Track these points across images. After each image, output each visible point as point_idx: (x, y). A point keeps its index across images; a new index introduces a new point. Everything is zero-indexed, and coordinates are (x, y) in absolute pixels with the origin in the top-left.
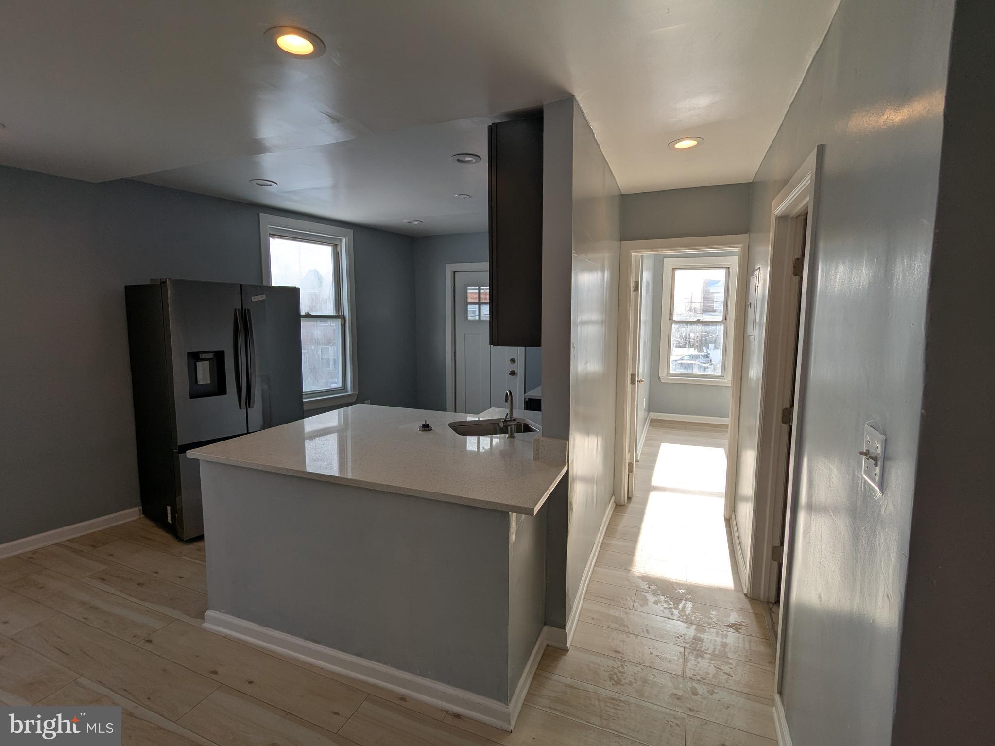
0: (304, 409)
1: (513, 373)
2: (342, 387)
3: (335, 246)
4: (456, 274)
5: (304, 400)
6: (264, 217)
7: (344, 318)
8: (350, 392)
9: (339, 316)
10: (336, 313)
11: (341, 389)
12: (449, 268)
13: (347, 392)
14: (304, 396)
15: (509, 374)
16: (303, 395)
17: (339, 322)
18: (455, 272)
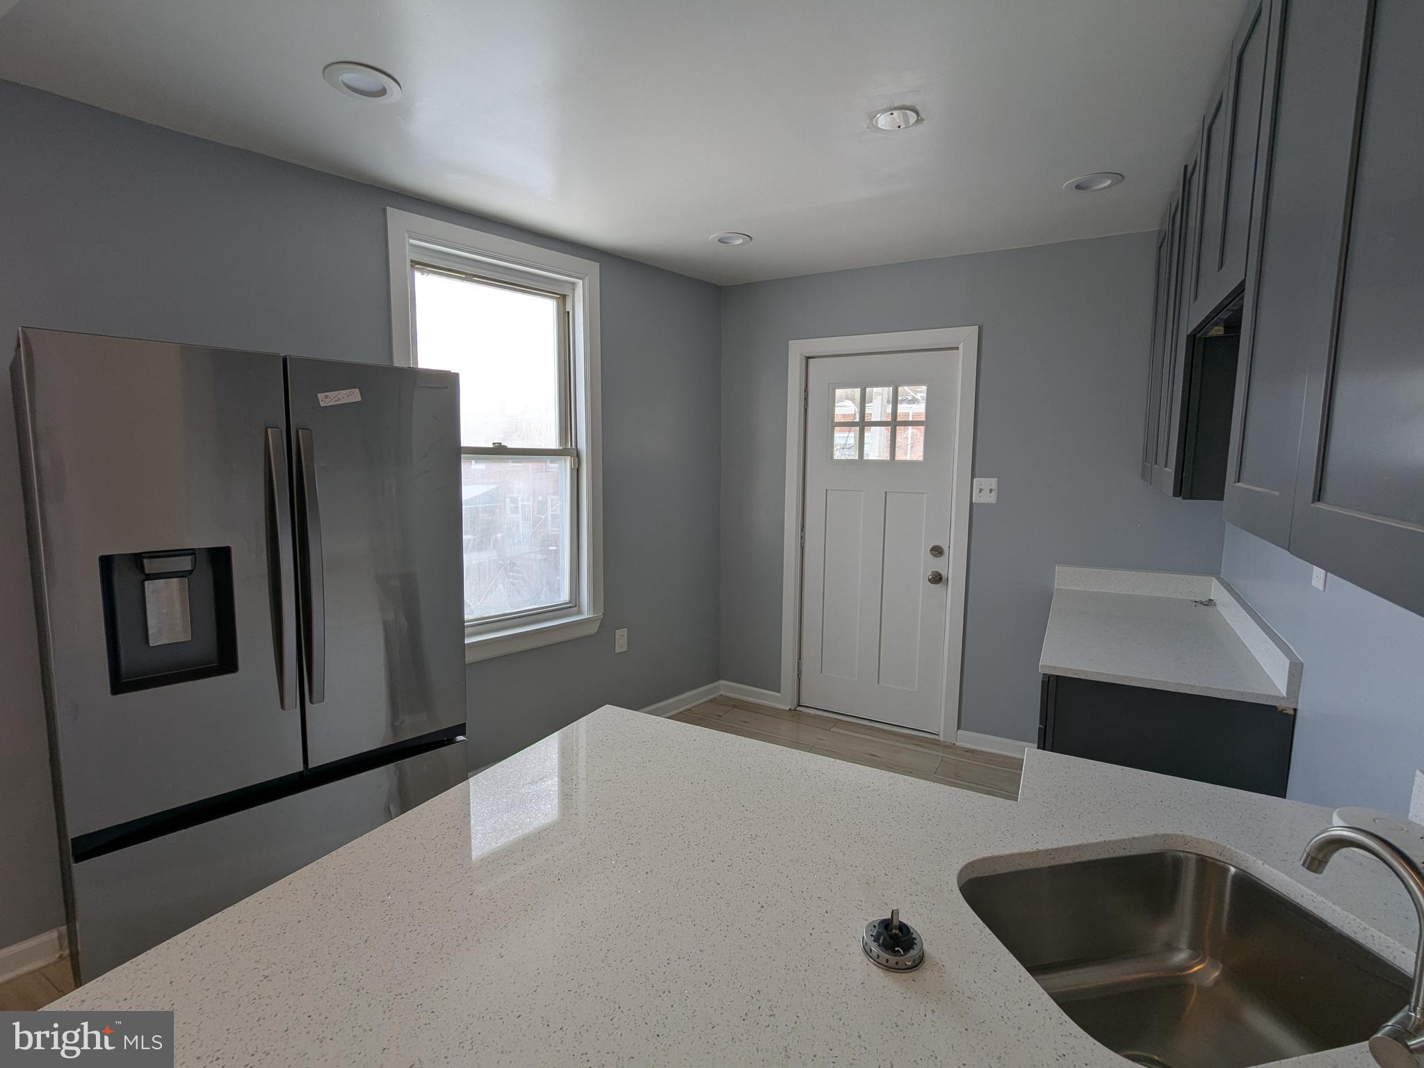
0: (468, 660)
1: (937, 579)
2: (570, 602)
3: (562, 299)
4: (811, 361)
5: (467, 641)
6: (399, 220)
7: (578, 455)
8: (586, 615)
9: (568, 449)
10: (561, 444)
11: (569, 607)
12: (797, 349)
13: (579, 612)
14: (467, 631)
15: (930, 580)
16: (464, 627)
17: (566, 464)
18: (808, 358)
